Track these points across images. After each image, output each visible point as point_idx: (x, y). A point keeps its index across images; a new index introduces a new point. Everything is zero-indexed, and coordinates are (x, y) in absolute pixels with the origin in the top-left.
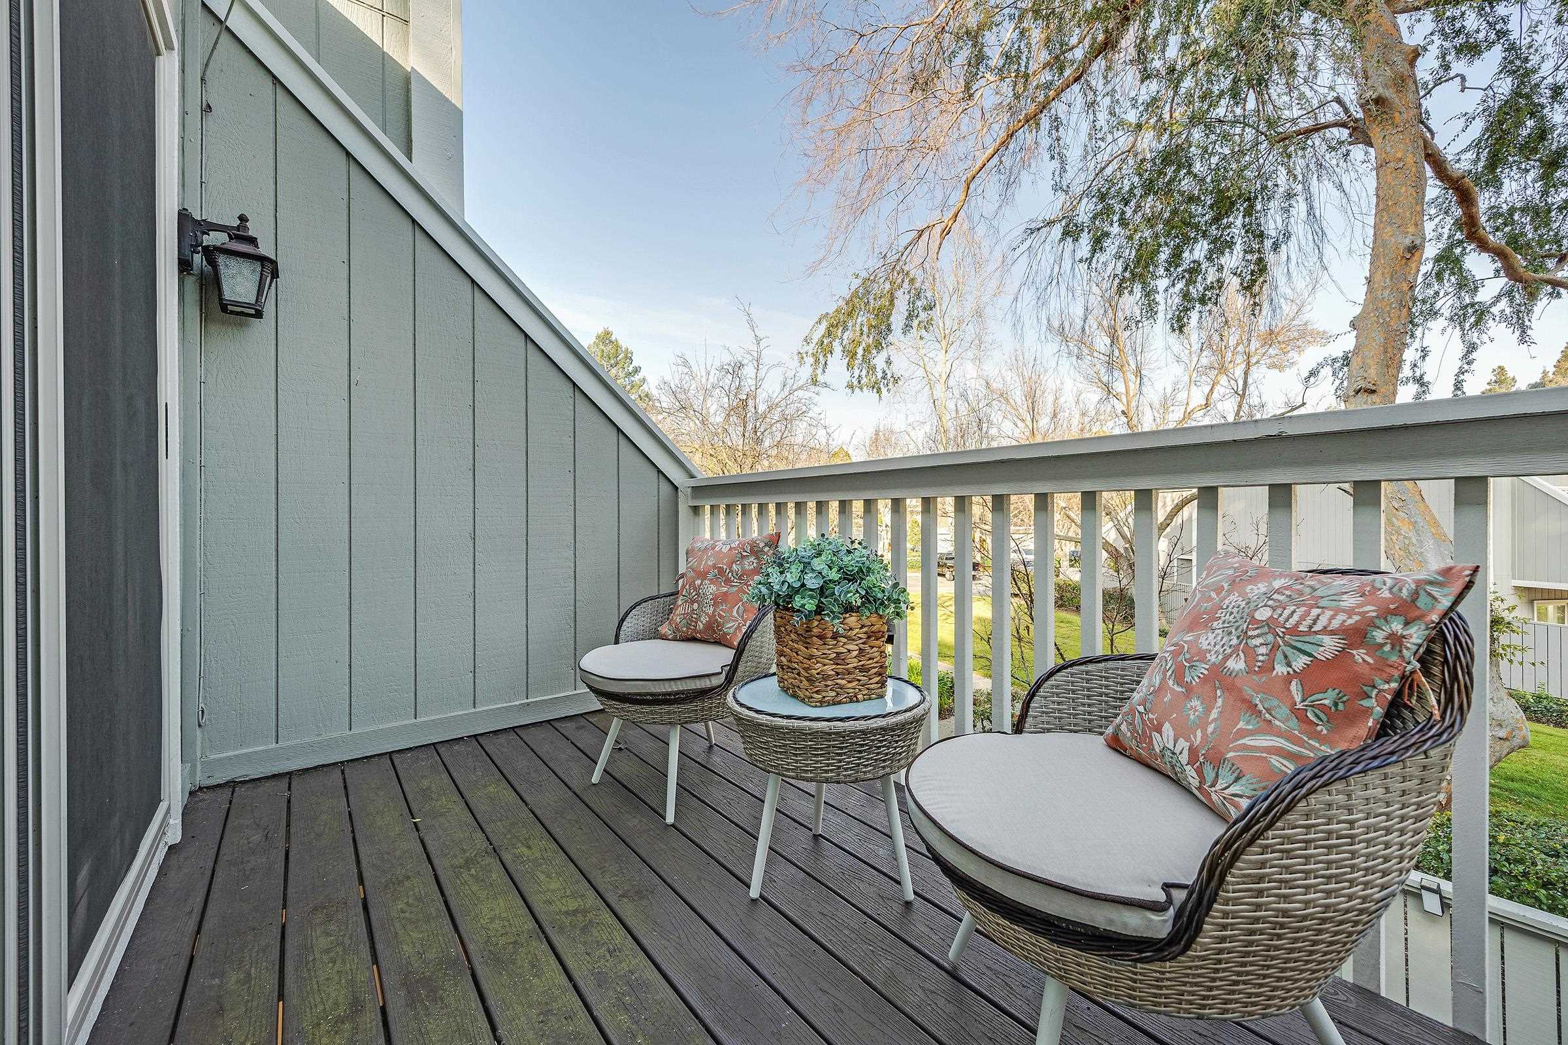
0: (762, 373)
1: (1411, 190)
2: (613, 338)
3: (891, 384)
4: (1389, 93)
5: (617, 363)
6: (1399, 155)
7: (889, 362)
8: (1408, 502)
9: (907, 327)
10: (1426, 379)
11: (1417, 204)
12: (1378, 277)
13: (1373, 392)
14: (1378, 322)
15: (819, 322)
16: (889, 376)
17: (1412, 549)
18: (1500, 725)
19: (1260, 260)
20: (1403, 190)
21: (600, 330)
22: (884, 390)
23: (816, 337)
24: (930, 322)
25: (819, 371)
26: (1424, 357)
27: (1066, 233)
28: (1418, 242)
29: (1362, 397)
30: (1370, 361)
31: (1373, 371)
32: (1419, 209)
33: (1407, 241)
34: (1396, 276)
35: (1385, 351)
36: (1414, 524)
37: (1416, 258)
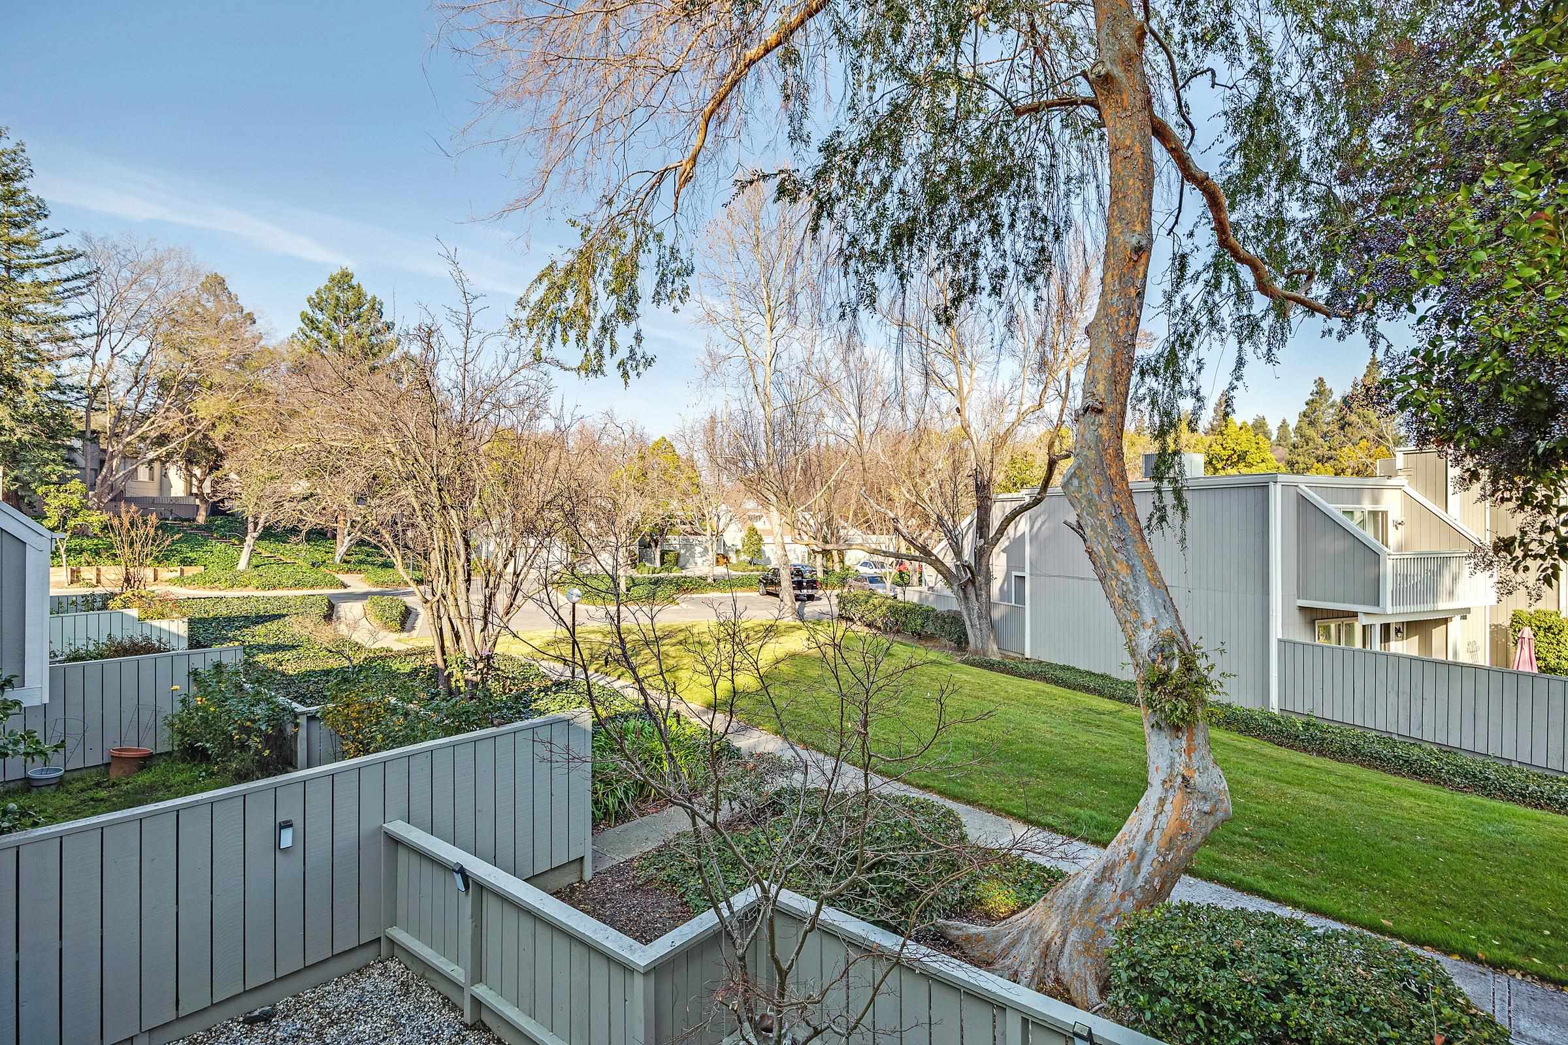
0: (474, 344)
1: (1138, 184)
2: (354, 282)
3: (641, 367)
4: (1117, 71)
5: (359, 317)
6: (1128, 142)
7: (638, 338)
8: (1128, 541)
9: (657, 298)
10: (1202, 394)
11: (1144, 200)
12: (1109, 279)
13: (1100, 411)
14: (1108, 331)
15: (540, 279)
16: (638, 357)
17: (1130, 597)
18: (1205, 798)
19: (1043, 249)
20: (1131, 183)
21: (336, 272)
22: (632, 374)
23: (534, 298)
24: (686, 291)
25: (544, 345)
26: (1200, 370)
27: (782, 191)
28: (1144, 243)
29: (1089, 417)
30: (1099, 376)
31: (1101, 387)
32: (1145, 205)
33: (1134, 241)
34: (1125, 280)
35: (1114, 365)
36: (1132, 568)
37: (1143, 260)
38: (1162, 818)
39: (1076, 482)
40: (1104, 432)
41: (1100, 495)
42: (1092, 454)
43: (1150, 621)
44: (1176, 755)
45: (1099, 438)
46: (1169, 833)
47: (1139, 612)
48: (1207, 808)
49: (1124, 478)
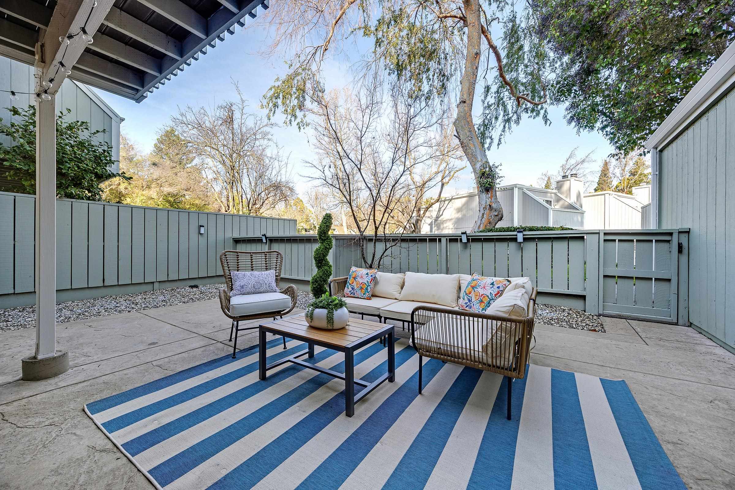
1: (477, 34)
6: (474, 21)
17: (474, 154)
22: (302, 128)
28: (478, 52)
29: (462, 104)
30: (464, 93)
31: (465, 96)
32: (479, 40)
33: (475, 51)
34: (472, 63)
35: (469, 90)
36: (474, 145)
37: (478, 58)
38: (483, 220)
39: (458, 122)
40: (466, 108)
41: (465, 125)
42: (462, 114)
43: (480, 160)
44: (487, 199)
45: (465, 110)
46: (485, 224)
47: (476, 158)
48: (496, 214)
49: (472, 122)
